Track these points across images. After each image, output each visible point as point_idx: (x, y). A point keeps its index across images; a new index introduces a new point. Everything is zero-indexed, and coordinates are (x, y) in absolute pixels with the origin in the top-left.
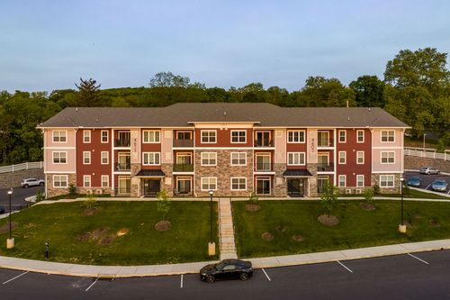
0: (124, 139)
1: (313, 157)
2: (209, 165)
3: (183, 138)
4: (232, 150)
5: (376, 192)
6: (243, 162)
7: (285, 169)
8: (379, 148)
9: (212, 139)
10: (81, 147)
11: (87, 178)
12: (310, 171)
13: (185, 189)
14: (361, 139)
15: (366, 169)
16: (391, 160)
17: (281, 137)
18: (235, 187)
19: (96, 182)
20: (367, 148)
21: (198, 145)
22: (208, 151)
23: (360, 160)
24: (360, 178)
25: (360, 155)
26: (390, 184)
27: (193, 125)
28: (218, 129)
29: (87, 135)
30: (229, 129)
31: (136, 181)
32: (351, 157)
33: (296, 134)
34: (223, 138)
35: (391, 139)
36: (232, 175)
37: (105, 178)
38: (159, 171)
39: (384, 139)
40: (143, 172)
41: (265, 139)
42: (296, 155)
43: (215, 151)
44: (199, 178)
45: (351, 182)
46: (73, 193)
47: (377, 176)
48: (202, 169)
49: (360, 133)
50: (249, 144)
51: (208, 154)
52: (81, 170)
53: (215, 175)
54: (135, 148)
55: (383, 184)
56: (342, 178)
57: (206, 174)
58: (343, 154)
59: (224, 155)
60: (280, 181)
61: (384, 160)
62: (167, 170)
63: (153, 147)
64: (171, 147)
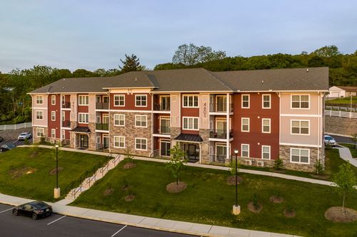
2: (119, 125)
3: (103, 102)
4: (135, 113)
5: (278, 167)
6: (144, 124)
7: (179, 133)
8: (289, 115)
9: (122, 103)
10: (50, 108)
11: (53, 131)
12: (202, 137)
14: (266, 105)
15: (273, 139)
16: (305, 131)
17: (176, 102)
18: (138, 146)
19: (58, 134)
20: (274, 115)
21: (112, 108)
22: (119, 113)
23: (266, 128)
24: (266, 149)
25: (266, 122)
26: (305, 159)
27: (108, 90)
28: (126, 94)
29: (54, 98)
30: (134, 94)
32: (256, 124)
33: (191, 98)
34: (130, 102)
35: (305, 105)
36: (136, 136)
37: (63, 132)
39: (295, 105)
41: (167, 103)
42: (191, 120)
43: (123, 113)
44: (112, 136)
46: (43, 141)
47: (287, 149)
48: (115, 129)
49: (266, 98)
50: (149, 108)
51: (119, 115)
53: (124, 135)
54: (73, 110)
55: (295, 158)
56: (246, 147)
57: (118, 133)
58: (246, 122)
59: (130, 117)
60: (174, 143)
61: (295, 130)
62: (92, 128)
63: (85, 109)
64: (93, 110)
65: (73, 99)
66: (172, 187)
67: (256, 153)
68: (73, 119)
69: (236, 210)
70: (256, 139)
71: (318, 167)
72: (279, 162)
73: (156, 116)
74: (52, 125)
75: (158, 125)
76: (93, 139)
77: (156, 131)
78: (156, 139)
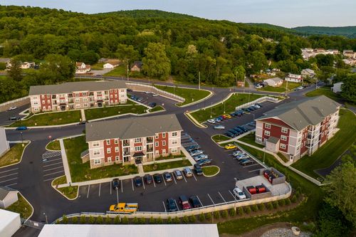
0: (54, 97)
1: (104, 97)
3: (70, 96)
4: (83, 97)
6: (86, 100)
7: (97, 101)
8: (120, 93)
9: (78, 95)
10: (41, 100)
11: (44, 107)
12: (103, 101)
13: (72, 107)
14: (116, 92)
15: (118, 99)
17: (95, 93)
19: (47, 108)
23: (116, 96)
24: (116, 101)
27: (73, 92)
28: (79, 93)
29: (43, 96)
30: (82, 93)
31: (59, 107)
32: (114, 96)
36: (84, 103)
37: (49, 107)
38: (65, 104)
39: (122, 91)
40: (61, 104)
41: (92, 94)
42: (100, 97)
43: (79, 98)
44: (75, 105)
45: (114, 102)
46: (41, 112)
47: (121, 100)
48: (76, 102)
51: (77, 99)
52: (42, 105)
53: (79, 104)
54: (57, 99)
56: (112, 101)
60: (96, 104)
61: (122, 96)
63: (63, 98)
64: (67, 98)
65: (57, 96)
70: (114, 99)
75: (91, 100)
76: (67, 107)
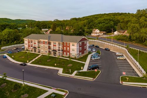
1: (57, 48)
2: (42, 47)
7: (53, 50)
8: (72, 47)
9: (42, 43)
10: (28, 42)
11: (29, 48)
16: (74, 50)
17: (52, 43)
18: (46, 52)
20: (69, 47)
22: (42, 45)
25: (68, 48)
26: (74, 56)
27: (40, 40)
28: (43, 41)
30: (45, 41)
31: (33, 49)
33: (55, 43)
34: (44, 43)
35: (74, 45)
39: (73, 45)
46: (27, 50)
47: (71, 54)
49: (68, 43)
50: (47, 44)
54: (33, 43)
55: (73, 56)
56: (65, 53)
57: (42, 49)
58: (65, 48)
59: (44, 46)
60: (52, 52)
61: (73, 50)
62: (37, 48)
63: (35, 43)
64: (37, 44)
65: (33, 41)
66: (48, 61)
67: (67, 54)
68: (33, 46)
69: (55, 64)
70: (67, 51)
71: (75, 57)
72: (69, 56)
73: (49, 46)
74: (29, 46)
75: (49, 48)
76: (37, 50)
77: (49, 49)
78: (49, 51)
